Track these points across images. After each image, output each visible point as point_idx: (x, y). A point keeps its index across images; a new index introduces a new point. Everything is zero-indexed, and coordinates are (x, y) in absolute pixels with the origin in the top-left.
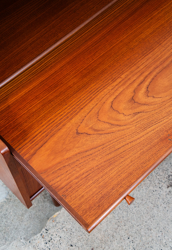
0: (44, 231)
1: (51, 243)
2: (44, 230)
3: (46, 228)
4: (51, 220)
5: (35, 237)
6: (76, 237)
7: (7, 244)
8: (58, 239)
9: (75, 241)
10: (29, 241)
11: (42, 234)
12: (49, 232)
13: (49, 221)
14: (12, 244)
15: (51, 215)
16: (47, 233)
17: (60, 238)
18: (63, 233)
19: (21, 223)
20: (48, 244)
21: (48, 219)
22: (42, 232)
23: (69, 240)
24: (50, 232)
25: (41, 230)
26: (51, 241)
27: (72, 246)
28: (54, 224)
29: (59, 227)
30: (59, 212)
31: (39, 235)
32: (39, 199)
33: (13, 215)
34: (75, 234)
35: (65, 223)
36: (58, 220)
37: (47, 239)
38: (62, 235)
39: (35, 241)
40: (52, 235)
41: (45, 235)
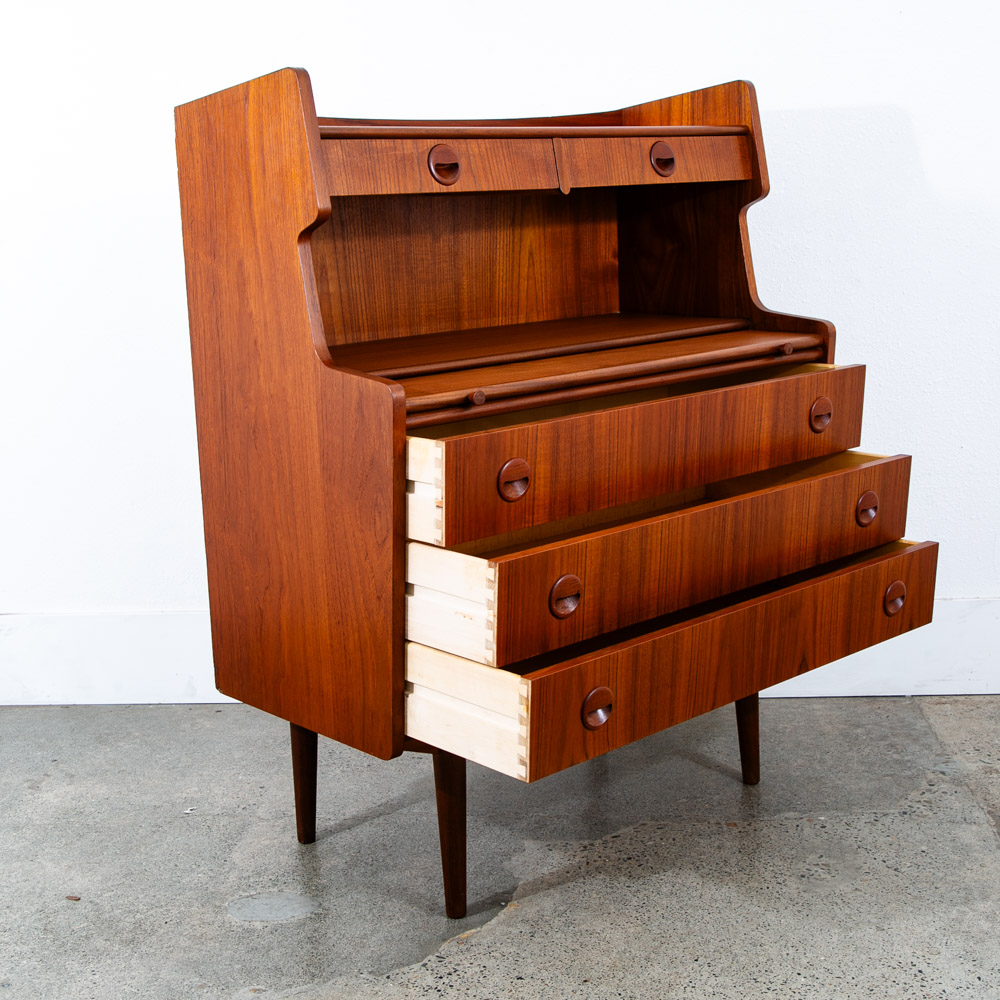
0: (432, 960)
1: (454, 977)
2: (432, 958)
3: (437, 954)
4: (454, 943)
5: (406, 969)
6: (532, 965)
8: (477, 969)
9: (531, 970)
10: (385, 977)
11: (425, 964)
12: (447, 960)
13: (446, 943)
14: (331, 982)
15: (454, 935)
16: (440, 961)
17: (484, 969)
18: (494, 960)
20: (444, 978)
21: (444, 940)
22: (425, 961)
23: (512, 971)
24: (452, 960)
25: (424, 957)
26: (454, 975)
27: (522, 978)
28: (464, 947)
29: (477, 952)
30: (479, 929)
31: (416, 966)
34: (529, 961)
35: (498, 945)
36: (473, 941)
37: (443, 971)
38: (490, 963)
39: (403, 976)
40: (458, 965)
41: (434, 965)
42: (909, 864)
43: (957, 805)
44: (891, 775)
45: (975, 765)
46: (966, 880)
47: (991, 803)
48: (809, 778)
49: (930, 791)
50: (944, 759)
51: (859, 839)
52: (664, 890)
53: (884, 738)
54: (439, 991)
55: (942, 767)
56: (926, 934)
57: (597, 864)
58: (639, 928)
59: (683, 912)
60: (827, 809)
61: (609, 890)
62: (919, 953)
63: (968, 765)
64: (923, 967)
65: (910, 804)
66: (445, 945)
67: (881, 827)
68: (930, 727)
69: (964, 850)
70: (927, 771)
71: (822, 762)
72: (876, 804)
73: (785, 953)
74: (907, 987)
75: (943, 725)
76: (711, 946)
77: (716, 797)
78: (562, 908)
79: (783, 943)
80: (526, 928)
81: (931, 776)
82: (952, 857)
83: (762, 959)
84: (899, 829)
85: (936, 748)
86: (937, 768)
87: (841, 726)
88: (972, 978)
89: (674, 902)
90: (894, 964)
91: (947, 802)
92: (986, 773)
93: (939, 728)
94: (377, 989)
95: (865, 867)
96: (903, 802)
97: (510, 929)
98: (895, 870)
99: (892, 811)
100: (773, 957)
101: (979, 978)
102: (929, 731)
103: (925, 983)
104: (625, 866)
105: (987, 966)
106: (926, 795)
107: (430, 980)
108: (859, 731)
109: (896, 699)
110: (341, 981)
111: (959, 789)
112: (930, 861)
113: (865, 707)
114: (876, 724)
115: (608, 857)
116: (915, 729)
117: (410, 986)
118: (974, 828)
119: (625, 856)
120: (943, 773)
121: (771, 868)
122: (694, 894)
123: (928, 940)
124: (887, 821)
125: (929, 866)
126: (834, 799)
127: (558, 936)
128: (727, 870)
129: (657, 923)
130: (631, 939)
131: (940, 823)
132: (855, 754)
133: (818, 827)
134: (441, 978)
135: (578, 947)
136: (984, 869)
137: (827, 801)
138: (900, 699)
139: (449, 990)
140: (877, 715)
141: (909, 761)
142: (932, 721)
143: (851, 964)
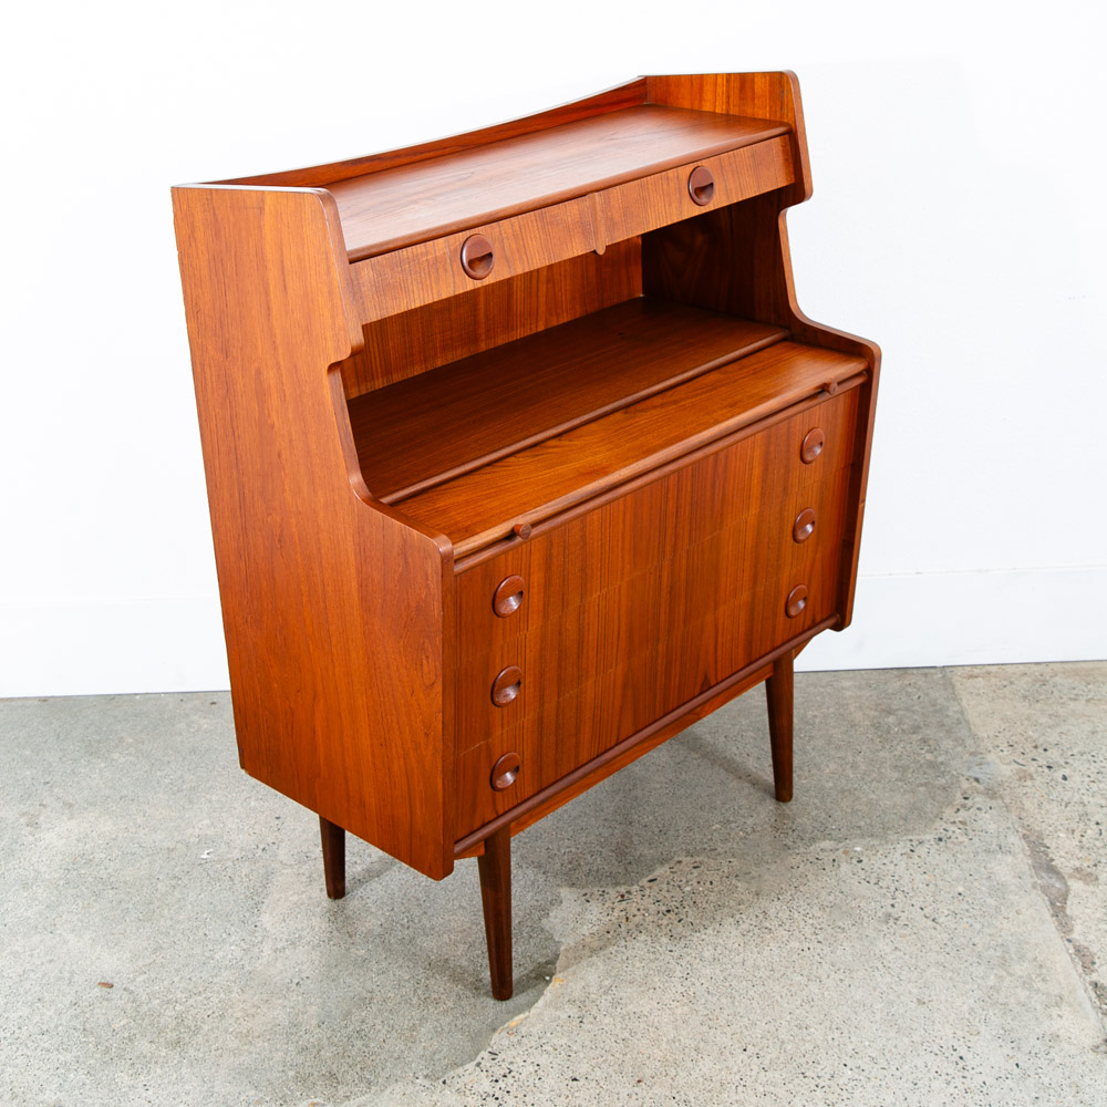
0: (486, 1057)
1: (510, 1080)
2: (484, 1054)
3: (490, 1050)
4: (504, 1033)
5: (460, 1071)
6: (585, 1061)
7: (373, 1092)
8: (532, 1069)
9: (583, 1069)
10: (441, 1081)
11: (478, 1065)
12: (499, 1058)
13: (496, 1034)
14: (388, 1091)
15: (503, 1023)
16: (493, 1059)
17: (537, 1068)
18: (546, 1056)
19: (409, 1044)
20: (500, 1082)
21: (494, 1030)
22: (478, 1059)
23: (566, 1070)
24: (504, 1056)
25: (477, 1054)
26: (509, 1076)
27: (575, 1080)
28: (514, 1039)
29: (529, 1045)
30: (527, 1014)
31: (470, 1066)
32: (461, 992)
33: (384, 1031)
34: (582, 1055)
35: (549, 1035)
36: (524, 1030)
37: (499, 1072)
38: (543, 1060)
39: (459, 1080)
40: (512, 1063)
41: (488, 1065)
42: (946, 912)
43: (992, 827)
44: (926, 785)
45: (1009, 767)
46: (1002, 933)
47: (1026, 823)
48: (843, 791)
49: (964, 806)
50: (977, 759)
51: (896, 878)
52: (707, 954)
53: (916, 729)
54: (497, 1099)
55: (975, 772)
56: (965, 1008)
57: (637, 918)
58: (686, 1008)
59: (727, 984)
60: (862, 836)
61: (652, 956)
62: (960, 1033)
63: (1003, 767)
64: (962, 1051)
65: (945, 826)
66: (495, 1037)
67: (916, 860)
68: (962, 712)
69: (999, 890)
70: (961, 778)
71: (854, 766)
72: (910, 827)
73: (830, 1037)
74: (949, 1078)
75: (975, 706)
76: (758, 1030)
77: (750, 821)
78: (607, 983)
79: (828, 1023)
80: (574, 1012)
81: (965, 785)
82: (990, 901)
83: (809, 1046)
84: (934, 862)
85: (969, 742)
86: (971, 773)
87: (873, 713)
88: (1011, 1065)
89: (717, 971)
90: (936, 1050)
91: (981, 822)
92: (1020, 779)
93: (972, 715)
94: (435, 1098)
95: (903, 916)
96: (938, 823)
97: (558, 1013)
98: (934, 920)
99: (928, 837)
100: (819, 1042)
101: (1017, 1065)
102: (962, 721)
103: (966, 1074)
104: (665, 922)
105: (1025, 1049)
106: (960, 813)
107: (486, 1085)
108: (891, 719)
109: (926, 671)
110: (398, 1088)
111: (994, 803)
112: (966, 907)
113: (895, 685)
114: (907, 709)
115: (647, 910)
116: (948, 716)
117: (468, 1093)
118: (1009, 859)
119: (664, 908)
120: (977, 780)
121: (811, 921)
122: (737, 959)
123: (967, 1016)
124: (921, 850)
125: (967, 914)
126: (868, 821)
127: (607, 1021)
128: (768, 925)
129: (703, 1001)
130: (679, 1023)
131: (976, 854)
132: (887, 755)
133: (854, 861)
134: (497, 1081)
135: (627, 1035)
136: (1020, 917)
137: (862, 823)
138: (933, 671)
139: (507, 1097)
140: (909, 695)
141: (942, 763)
142: (964, 703)
143: (894, 1050)
